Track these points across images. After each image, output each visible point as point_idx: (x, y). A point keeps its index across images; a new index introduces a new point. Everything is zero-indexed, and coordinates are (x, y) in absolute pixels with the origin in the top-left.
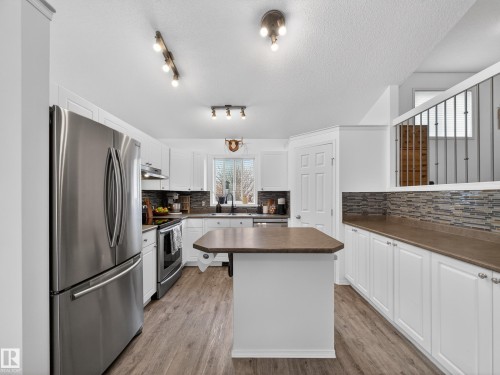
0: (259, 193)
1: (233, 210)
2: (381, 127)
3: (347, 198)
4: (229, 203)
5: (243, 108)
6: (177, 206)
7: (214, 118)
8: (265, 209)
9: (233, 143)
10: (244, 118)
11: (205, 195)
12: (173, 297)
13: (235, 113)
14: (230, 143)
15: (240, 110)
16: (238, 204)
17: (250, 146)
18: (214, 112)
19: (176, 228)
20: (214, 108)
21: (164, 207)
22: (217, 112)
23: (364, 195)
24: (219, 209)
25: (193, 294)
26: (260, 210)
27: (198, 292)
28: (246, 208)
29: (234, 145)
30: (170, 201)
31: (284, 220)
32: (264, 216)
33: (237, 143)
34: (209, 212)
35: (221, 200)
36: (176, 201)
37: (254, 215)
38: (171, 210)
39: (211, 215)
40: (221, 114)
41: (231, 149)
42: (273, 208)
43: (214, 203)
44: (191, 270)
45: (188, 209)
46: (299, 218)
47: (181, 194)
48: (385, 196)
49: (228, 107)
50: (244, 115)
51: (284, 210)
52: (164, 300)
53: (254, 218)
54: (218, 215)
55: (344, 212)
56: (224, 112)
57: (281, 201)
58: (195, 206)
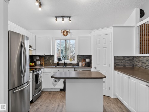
0: (77, 56)
1: (65, 64)
2: (132, 27)
3: (116, 59)
4: (63, 61)
5: (70, 17)
6: (38, 63)
7: (56, 22)
8: (80, 64)
9: (65, 32)
10: (70, 22)
11: (51, 57)
12: (39, 102)
13: (66, 19)
14: (64, 32)
15: (68, 18)
16: (67, 61)
17: (73, 33)
18: (56, 19)
19: (40, 72)
20: (56, 17)
21: (32, 63)
22: (58, 19)
23: (124, 57)
24: (58, 64)
25: (48, 101)
26: (78, 64)
27: (50, 100)
28: (71, 63)
29: (65, 33)
30: (35, 60)
31: (89, 69)
32: (80, 67)
33: (67, 32)
34: (53, 65)
35: (59, 60)
36: (38, 60)
37: (75, 67)
38: (35, 64)
39: (54, 67)
40: (60, 20)
41: (64, 35)
42: (84, 63)
43: (56, 61)
44: (45, 92)
45: (43, 64)
46: (95, 68)
47: (40, 56)
48: (134, 58)
49: (63, 17)
50: (70, 20)
51: (89, 65)
52: (35, 103)
53: (75, 68)
54: (58, 67)
55: (115, 65)
56: (61, 19)
57: (88, 60)
58: (47, 62)
